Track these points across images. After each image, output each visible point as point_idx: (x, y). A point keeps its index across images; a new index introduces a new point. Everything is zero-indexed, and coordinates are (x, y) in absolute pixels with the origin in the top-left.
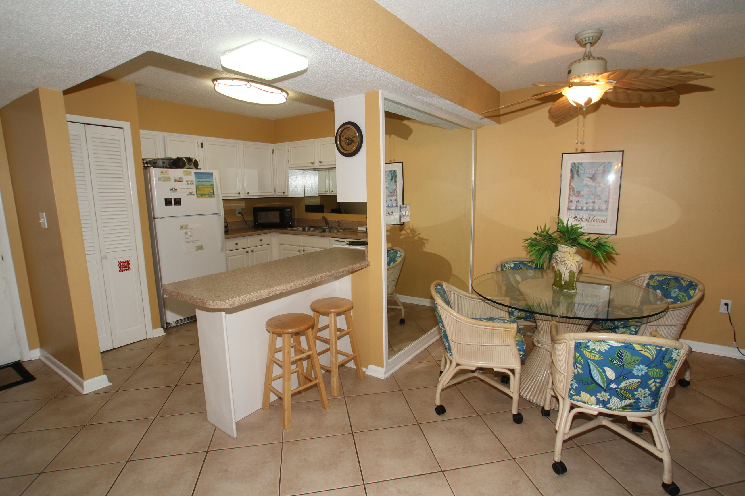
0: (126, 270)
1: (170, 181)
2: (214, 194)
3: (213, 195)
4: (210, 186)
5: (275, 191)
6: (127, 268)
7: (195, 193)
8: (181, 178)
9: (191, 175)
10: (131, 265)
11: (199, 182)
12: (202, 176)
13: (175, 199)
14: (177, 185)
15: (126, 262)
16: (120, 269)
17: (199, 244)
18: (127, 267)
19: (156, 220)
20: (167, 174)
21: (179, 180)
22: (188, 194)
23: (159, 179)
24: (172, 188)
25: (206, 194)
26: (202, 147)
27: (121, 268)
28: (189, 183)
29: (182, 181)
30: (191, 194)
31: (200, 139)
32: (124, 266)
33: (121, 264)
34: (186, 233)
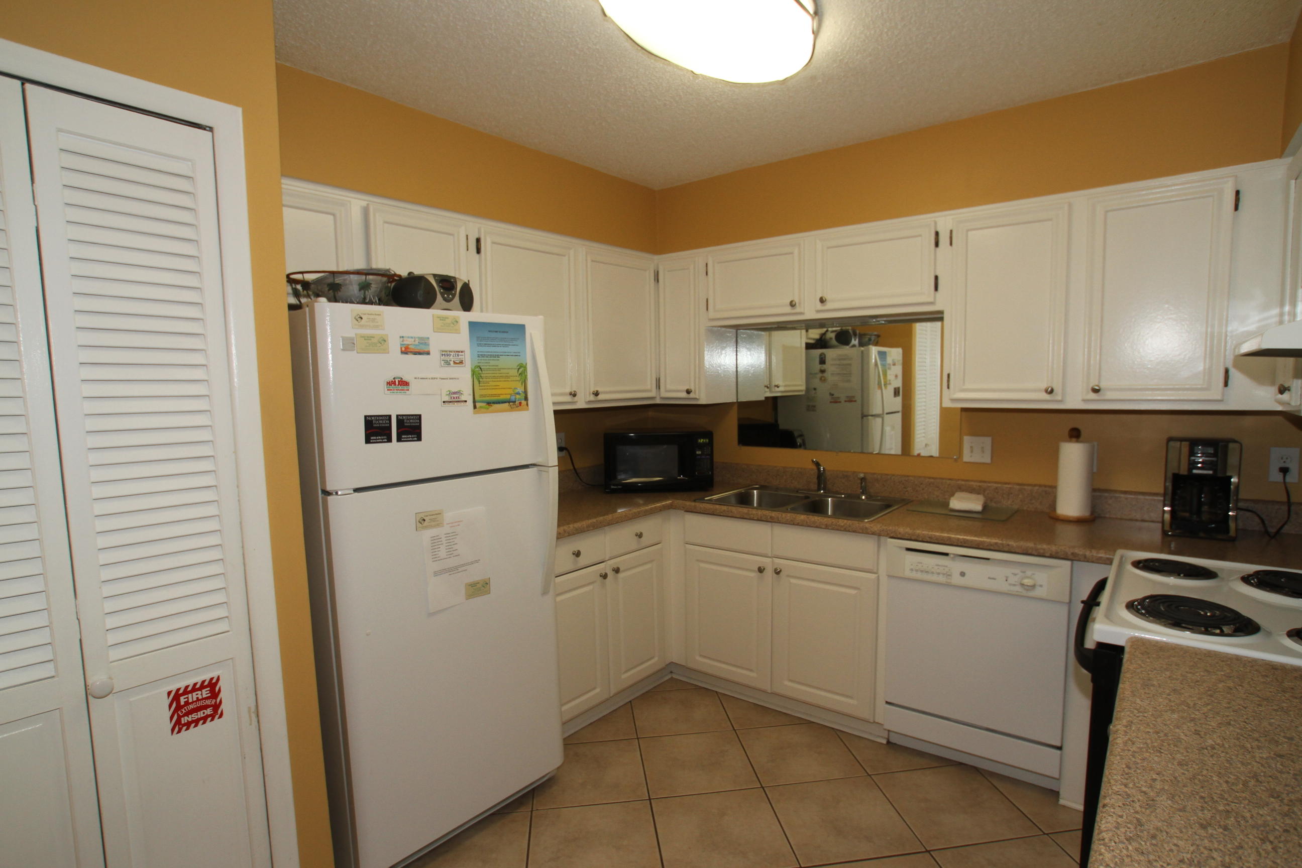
0: (205, 719)
1: (386, 351)
2: (526, 399)
3: (524, 402)
4: (515, 372)
5: (658, 386)
6: (209, 711)
7: (467, 396)
8: (424, 341)
9: (457, 332)
10: (225, 696)
11: (483, 356)
12: (494, 335)
13: (401, 420)
14: (409, 367)
15: (202, 687)
16: (178, 722)
17: (475, 574)
18: (206, 707)
19: (330, 498)
20: (377, 327)
21: (418, 349)
22: (447, 399)
23: (349, 344)
24: (391, 379)
25: (502, 398)
26: (478, 251)
27: (179, 718)
28: (451, 358)
29: (428, 353)
30: (454, 399)
31: (472, 226)
32: (191, 707)
33: (182, 700)
34: (435, 540)
